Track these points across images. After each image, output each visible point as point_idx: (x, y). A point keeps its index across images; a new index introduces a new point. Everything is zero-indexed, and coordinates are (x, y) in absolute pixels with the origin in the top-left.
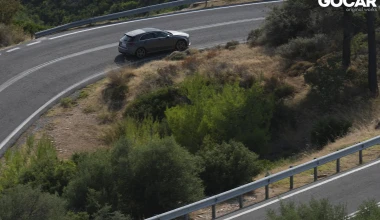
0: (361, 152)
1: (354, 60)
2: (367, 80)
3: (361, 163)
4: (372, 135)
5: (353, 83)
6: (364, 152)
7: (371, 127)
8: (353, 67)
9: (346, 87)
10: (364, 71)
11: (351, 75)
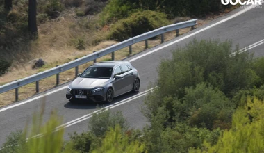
0: (17, 90)
1: (16, 4)
2: (27, 23)
3: (17, 100)
4: (29, 74)
5: (14, 25)
6: (20, 90)
7: (29, 67)
8: (15, 11)
9: (7, 29)
10: (25, 14)
11: (13, 19)
